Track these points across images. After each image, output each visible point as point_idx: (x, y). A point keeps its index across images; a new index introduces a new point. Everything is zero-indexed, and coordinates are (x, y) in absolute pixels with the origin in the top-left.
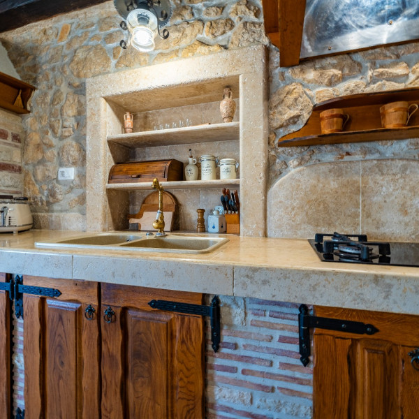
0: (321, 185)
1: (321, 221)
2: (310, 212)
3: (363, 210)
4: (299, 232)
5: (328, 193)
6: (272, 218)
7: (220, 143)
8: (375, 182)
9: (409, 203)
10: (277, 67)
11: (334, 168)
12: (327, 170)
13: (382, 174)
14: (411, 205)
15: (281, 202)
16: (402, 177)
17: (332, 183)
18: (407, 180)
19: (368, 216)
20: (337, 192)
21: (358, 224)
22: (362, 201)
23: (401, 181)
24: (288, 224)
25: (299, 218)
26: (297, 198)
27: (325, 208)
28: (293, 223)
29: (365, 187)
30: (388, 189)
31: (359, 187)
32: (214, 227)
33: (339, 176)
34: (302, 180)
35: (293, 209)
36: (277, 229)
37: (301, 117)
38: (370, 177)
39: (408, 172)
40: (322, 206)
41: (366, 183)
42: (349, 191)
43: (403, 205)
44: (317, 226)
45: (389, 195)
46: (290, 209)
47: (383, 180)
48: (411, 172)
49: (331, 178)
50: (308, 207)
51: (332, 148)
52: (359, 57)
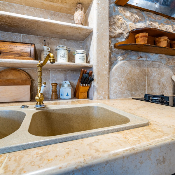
0: (133, 71)
1: (133, 88)
2: (129, 84)
3: (147, 83)
4: (124, 95)
5: (136, 75)
6: (112, 88)
7: (64, 41)
8: (151, 71)
9: (160, 80)
10: (112, 3)
11: (138, 63)
12: (135, 63)
13: (153, 67)
14: (161, 81)
15: (116, 79)
16: (159, 69)
17: (137, 70)
18: (160, 70)
19: (149, 85)
20: (139, 75)
21: (146, 90)
22: (147, 79)
23: (158, 71)
24: (119, 91)
25: (124, 87)
26: (124, 77)
27: (134, 82)
28: (122, 90)
29: (148, 72)
30: (155, 74)
31: (146, 72)
32: (67, 95)
33: (139, 67)
34: (125, 67)
35: (122, 83)
36: (114, 94)
37: (123, 34)
38: (150, 68)
39: (160, 67)
40: (133, 81)
41: (148, 71)
42: (143, 74)
43: (159, 81)
44: (132, 91)
45: (155, 77)
46: (120, 83)
47: (153, 70)
48: (161, 67)
49: (137, 68)
50: (128, 81)
51: (135, 53)
52: (144, 13)
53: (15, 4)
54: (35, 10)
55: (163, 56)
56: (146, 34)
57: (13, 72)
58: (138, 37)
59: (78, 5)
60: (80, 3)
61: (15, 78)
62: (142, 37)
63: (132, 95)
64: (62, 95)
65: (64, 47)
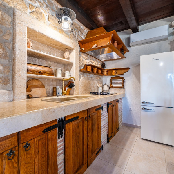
9: (94, 86)
12: (86, 79)
13: (92, 80)
15: (81, 85)
17: (87, 81)
18: (94, 82)
19: (91, 88)
20: (88, 83)
22: (90, 86)
24: (82, 91)
25: (83, 89)
26: (83, 84)
35: (82, 87)
37: (82, 65)
40: (86, 87)
41: (90, 82)
45: (92, 84)
47: (92, 82)
48: (94, 80)
50: (84, 87)
51: (86, 74)
52: (89, 56)
53: (34, 41)
54: (44, 45)
55: (95, 75)
56: (91, 67)
57: (35, 81)
58: (88, 68)
59: (67, 50)
60: (67, 49)
61: (37, 84)
62: (89, 68)
63: (86, 93)
64: (58, 93)
65: (61, 69)
